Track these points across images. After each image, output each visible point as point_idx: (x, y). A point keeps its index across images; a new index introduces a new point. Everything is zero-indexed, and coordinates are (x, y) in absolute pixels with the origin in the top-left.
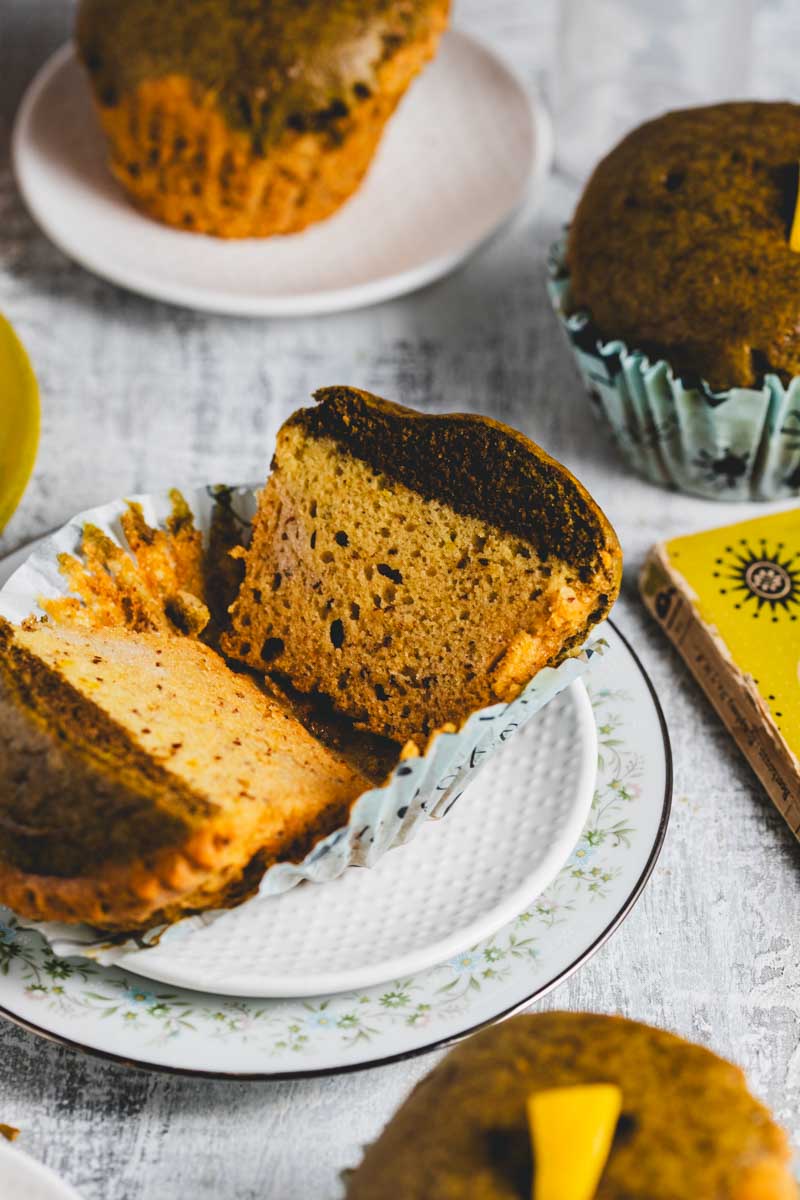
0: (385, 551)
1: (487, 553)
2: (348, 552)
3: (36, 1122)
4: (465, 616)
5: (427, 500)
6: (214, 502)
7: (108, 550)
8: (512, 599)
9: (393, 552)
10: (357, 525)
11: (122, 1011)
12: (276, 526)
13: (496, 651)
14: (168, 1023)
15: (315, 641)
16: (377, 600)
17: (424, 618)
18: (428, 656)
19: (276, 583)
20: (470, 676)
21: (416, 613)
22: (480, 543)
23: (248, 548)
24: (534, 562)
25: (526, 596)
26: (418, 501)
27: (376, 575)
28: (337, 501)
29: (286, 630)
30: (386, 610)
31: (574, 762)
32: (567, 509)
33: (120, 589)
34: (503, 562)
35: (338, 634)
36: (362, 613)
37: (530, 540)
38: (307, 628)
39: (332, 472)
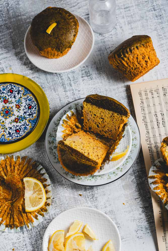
0: (101, 116)
1: (114, 115)
2: (96, 116)
3: (83, 193)
4: (113, 123)
5: (104, 110)
6: (75, 110)
7: (67, 122)
8: (118, 120)
9: (102, 116)
10: (97, 113)
11: (89, 179)
12: (86, 114)
13: (118, 126)
14: (95, 179)
15: (95, 127)
16: (102, 122)
17: (108, 123)
18: (110, 128)
19: (88, 121)
20: (116, 130)
21: (107, 123)
22: (113, 114)
23: (83, 117)
24: (120, 116)
25: (120, 120)
26: (103, 110)
27: (101, 119)
28: (93, 111)
29: (91, 126)
30: (103, 123)
31: (128, 132)
32: (122, 109)
33: (70, 126)
34: (116, 116)
35: (98, 126)
36: (100, 123)
37: (119, 113)
38: (94, 126)
39: (91, 107)
